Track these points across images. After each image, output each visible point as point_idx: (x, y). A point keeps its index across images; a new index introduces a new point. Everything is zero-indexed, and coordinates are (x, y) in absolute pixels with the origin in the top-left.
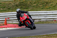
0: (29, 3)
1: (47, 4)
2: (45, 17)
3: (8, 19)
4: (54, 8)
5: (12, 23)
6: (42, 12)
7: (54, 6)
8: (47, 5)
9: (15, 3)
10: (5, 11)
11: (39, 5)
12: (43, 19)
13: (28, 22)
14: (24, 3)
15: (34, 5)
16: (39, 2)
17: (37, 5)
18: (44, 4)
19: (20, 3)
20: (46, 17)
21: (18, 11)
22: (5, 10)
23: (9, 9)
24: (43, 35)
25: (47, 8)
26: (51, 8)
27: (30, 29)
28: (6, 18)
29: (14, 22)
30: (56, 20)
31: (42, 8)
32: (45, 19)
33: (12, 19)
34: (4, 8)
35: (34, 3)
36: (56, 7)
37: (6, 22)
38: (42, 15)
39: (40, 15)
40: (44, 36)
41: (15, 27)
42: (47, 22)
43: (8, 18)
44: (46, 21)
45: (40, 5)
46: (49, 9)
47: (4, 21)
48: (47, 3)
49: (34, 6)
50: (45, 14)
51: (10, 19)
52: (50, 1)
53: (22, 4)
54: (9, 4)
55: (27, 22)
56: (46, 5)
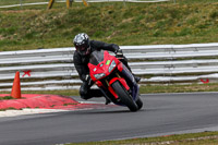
0: (105, 14)
1: (174, 16)
2: (169, 66)
3: (27, 76)
4: (201, 33)
5: (39, 89)
6: (154, 50)
7: (201, 27)
8: (175, 20)
9: (53, 13)
10: (15, 45)
11: (142, 21)
12: (161, 75)
13: (121, 84)
14: (87, 16)
15: (124, 21)
16: (144, 12)
17: (136, 23)
18: (163, 17)
19: (72, 14)
20: (172, 66)
21: (79, 41)
22: (15, 43)
23: (29, 36)
24: (161, 135)
25: (175, 35)
26: (190, 33)
27: (127, 108)
28: (17, 72)
29: (47, 88)
30: (208, 80)
31: (156, 35)
32: (166, 75)
33: (42, 75)
34: (12, 32)
35: (126, 16)
36: (210, 28)
37: (19, 87)
38: (157, 60)
39: (147, 60)
40: (162, 139)
41: (52, 107)
42: (173, 86)
43: (28, 72)
44: (172, 82)
45: (148, 20)
46: (184, 37)
47: (11, 84)
48: (174, 14)
49: (123, 27)
50: (167, 55)
51: (33, 75)
52: (185, 6)
53: (78, 17)
54: (28, 20)
55: (117, 85)
56: (171, 23)
